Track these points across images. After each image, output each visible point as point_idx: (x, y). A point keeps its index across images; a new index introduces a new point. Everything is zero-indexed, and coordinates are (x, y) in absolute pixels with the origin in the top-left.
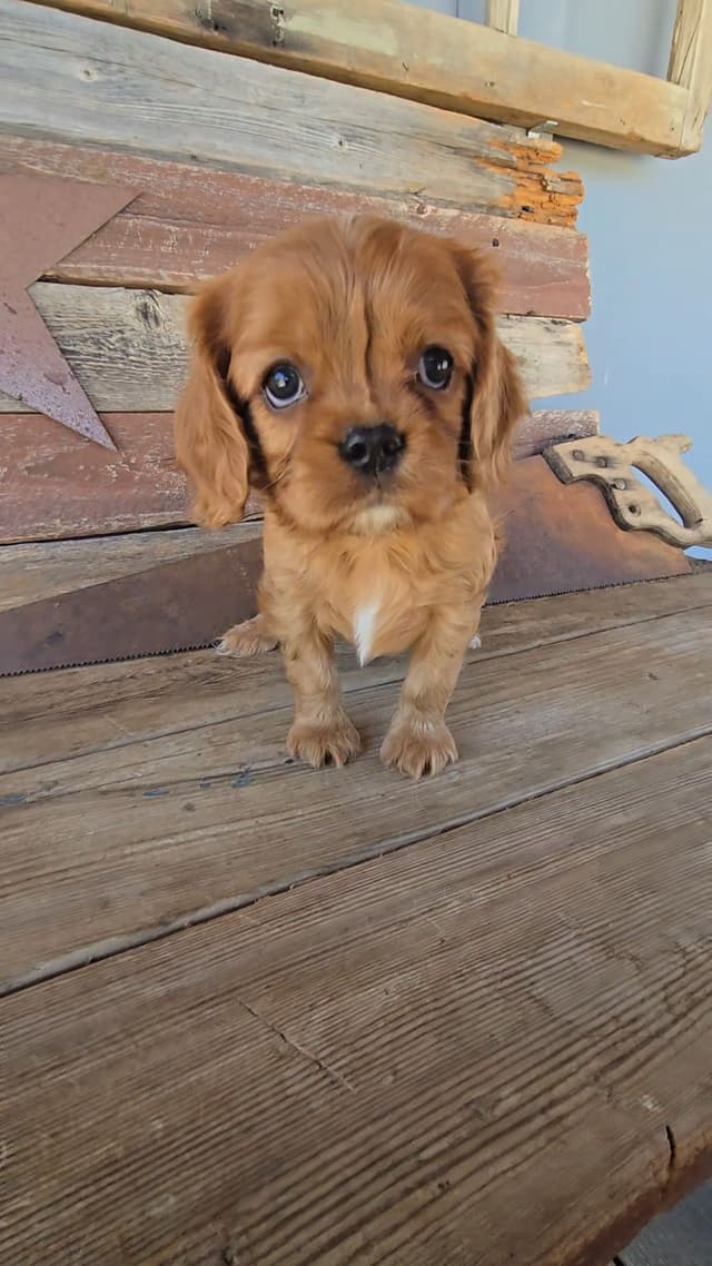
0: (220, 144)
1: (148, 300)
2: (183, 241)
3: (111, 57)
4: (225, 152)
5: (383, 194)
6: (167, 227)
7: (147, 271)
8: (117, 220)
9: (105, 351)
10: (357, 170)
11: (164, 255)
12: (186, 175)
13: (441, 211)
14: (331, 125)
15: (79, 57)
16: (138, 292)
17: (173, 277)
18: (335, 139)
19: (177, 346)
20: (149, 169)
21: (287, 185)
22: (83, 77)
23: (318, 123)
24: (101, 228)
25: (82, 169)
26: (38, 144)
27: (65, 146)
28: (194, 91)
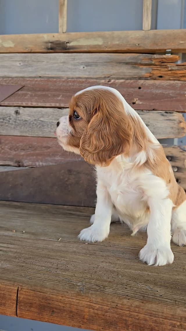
0: (47, 73)
1: (18, 109)
2: (31, 96)
3: (27, 59)
4: (49, 74)
5: (97, 79)
6: (28, 93)
7: (20, 103)
8: (17, 92)
9: (5, 121)
10: (87, 73)
11: (25, 99)
12: (36, 81)
13: (117, 81)
14: (82, 64)
15: (19, 61)
16: (17, 107)
17: (26, 104)
18: (82, 67)
19: (22, 120)
20: (28, 81)
21: (64, 80)
22: (19, 65)
23: (78, 64)
24: (12, 94)
25: (12, 83)
26: (5, 79)
27: (10, 79)
28: (44, 63)
